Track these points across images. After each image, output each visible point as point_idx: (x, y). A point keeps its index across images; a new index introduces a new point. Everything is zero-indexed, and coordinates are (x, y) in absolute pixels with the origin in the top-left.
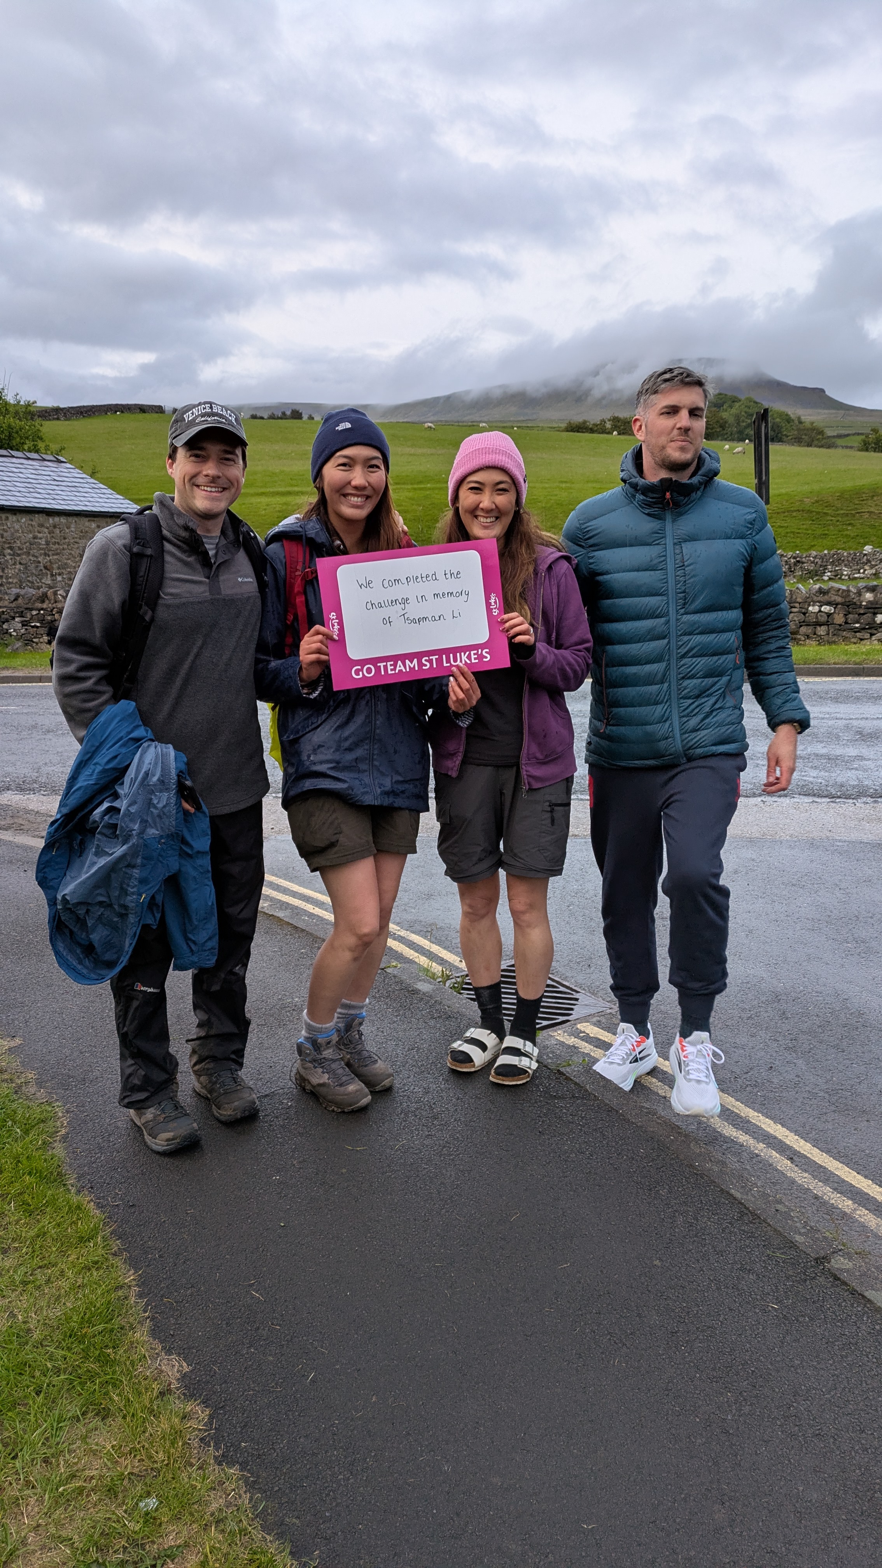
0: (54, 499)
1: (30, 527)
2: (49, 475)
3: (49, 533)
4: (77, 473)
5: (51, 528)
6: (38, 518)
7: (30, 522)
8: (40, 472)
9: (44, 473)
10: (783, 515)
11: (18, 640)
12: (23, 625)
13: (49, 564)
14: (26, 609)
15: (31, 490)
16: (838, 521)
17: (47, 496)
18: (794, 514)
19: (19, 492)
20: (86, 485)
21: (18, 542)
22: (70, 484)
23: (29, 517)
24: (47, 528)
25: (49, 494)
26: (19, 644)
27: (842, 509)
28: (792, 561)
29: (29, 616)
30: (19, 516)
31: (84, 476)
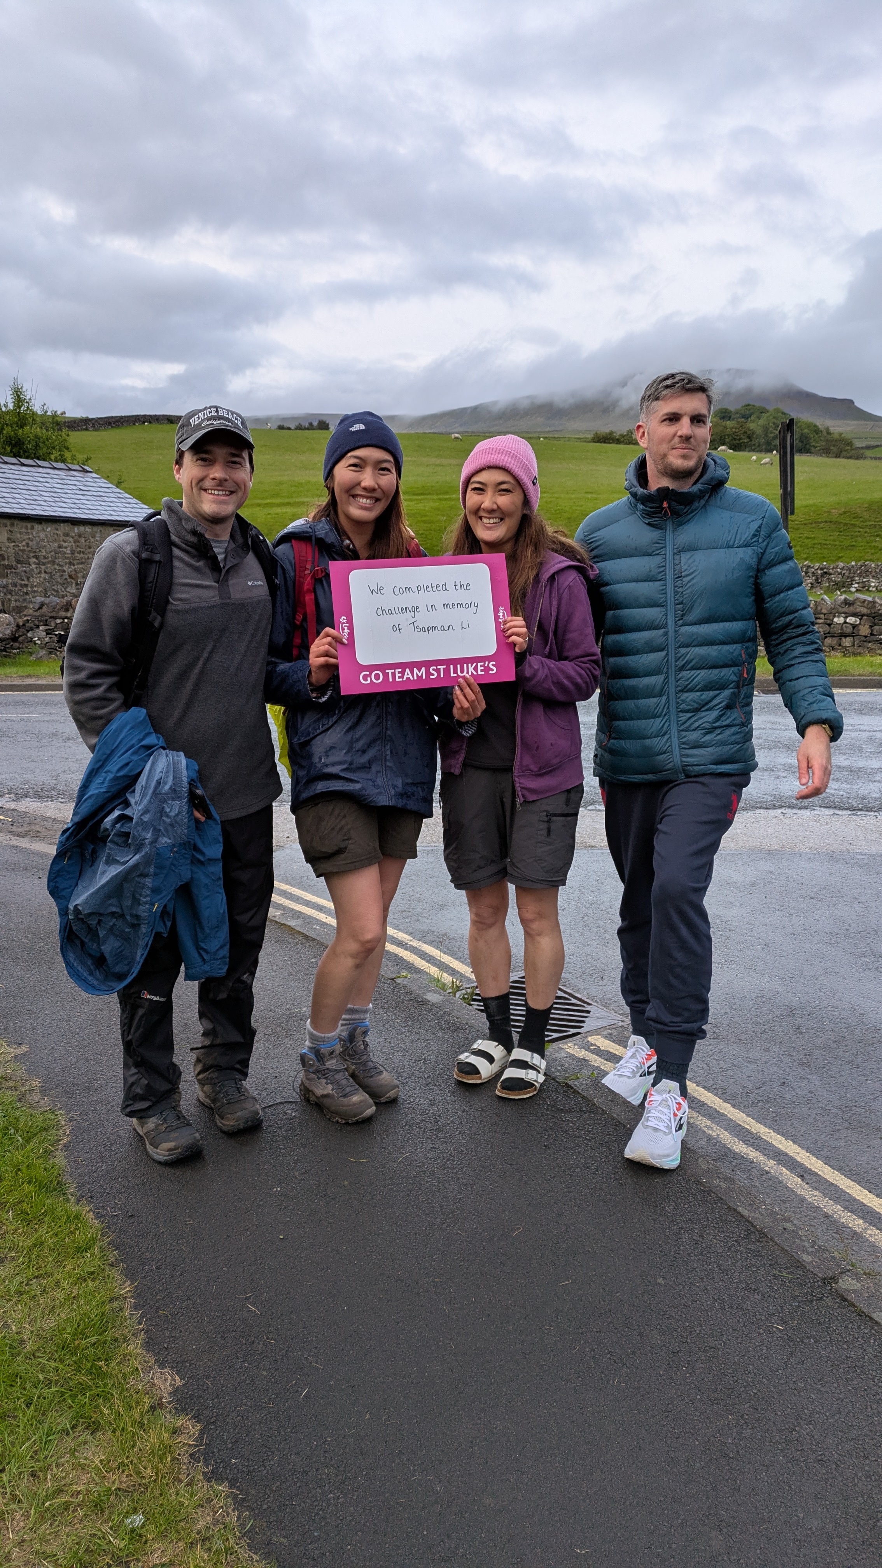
0: (80, 508)
1: (56, 536)
2: (75, 485)
3: (74, 542)
4: (102, 482)
5: (76, 538)
6: (64, 528)
7: (55, 532)
8: (66, 481)
9: (70, 482)
10: (810, 526)
11: (42, 648)
12: (47, 634)
13: (74, 573)
14: (51, 617)
15: (57, 499)
16: (866, 532)
17: (73, 506)
18: (822, 525)
19: (45, 501)
20: (111, 495)
21: (43, 551)
22: (95, 494)
23: (54, 526)
24: (73, 538)
25: (75, 503)
26: (43, 653)
27: (870, 521)
28: (819, 572)
29: (53, 624)
30: (44, 526)
31: (110, 485)
